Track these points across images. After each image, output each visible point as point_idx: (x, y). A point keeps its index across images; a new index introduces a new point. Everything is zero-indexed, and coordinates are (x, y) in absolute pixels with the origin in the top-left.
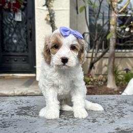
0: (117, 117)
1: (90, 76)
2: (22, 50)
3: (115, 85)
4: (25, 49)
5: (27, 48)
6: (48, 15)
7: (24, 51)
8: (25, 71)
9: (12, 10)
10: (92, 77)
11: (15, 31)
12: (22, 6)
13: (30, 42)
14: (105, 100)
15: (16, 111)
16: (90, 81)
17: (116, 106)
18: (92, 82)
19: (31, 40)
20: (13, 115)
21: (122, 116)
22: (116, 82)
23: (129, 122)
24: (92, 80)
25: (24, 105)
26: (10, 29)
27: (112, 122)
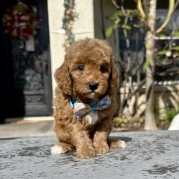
0: (155, 154)
1: (123, 117)
2: (37, 87)
3: (155, 126)
4: (41, 86)
5: (43, 84)
6: (66, 40)
7: (39, 89)
8: (41, 113)
9: (21, 38)
10: (125, 118)
11: (26, 64)
12: (35, 32)
13: (46, 77)
14: (140, 136)
15: (19, 152)
16: (123, 122)
17: (154, 142)
18: (125, 124)
19: (47, 75)
20: (14, 156)
21: (162, 152)
22: (156, 122)
23: (173, 157)
24: (125, 121)
25: (31, 146)
26: (20, 62)
27: (148, 159)
